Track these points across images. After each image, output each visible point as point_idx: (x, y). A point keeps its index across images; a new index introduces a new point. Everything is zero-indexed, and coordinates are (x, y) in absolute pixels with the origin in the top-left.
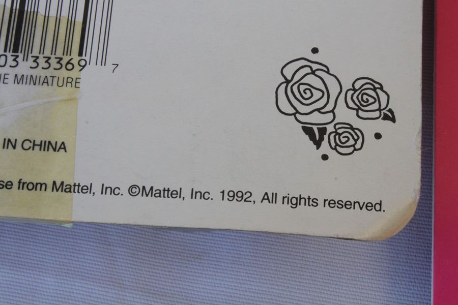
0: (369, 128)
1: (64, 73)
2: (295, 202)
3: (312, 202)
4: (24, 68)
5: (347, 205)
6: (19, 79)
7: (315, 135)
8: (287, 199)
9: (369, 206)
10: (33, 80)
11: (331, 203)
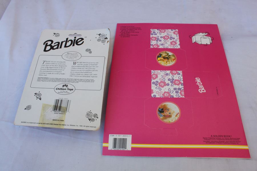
0: (95, 119)
1: (64, 113)
2: (87, 127)
3: (89, 127)
4: (60, 112)
5: (92, 127)
6: (60, 113)
7: (90, 120)
8: (86, 126)
9: (94, 127)
10: (61, 114)
11: (91, 127)
